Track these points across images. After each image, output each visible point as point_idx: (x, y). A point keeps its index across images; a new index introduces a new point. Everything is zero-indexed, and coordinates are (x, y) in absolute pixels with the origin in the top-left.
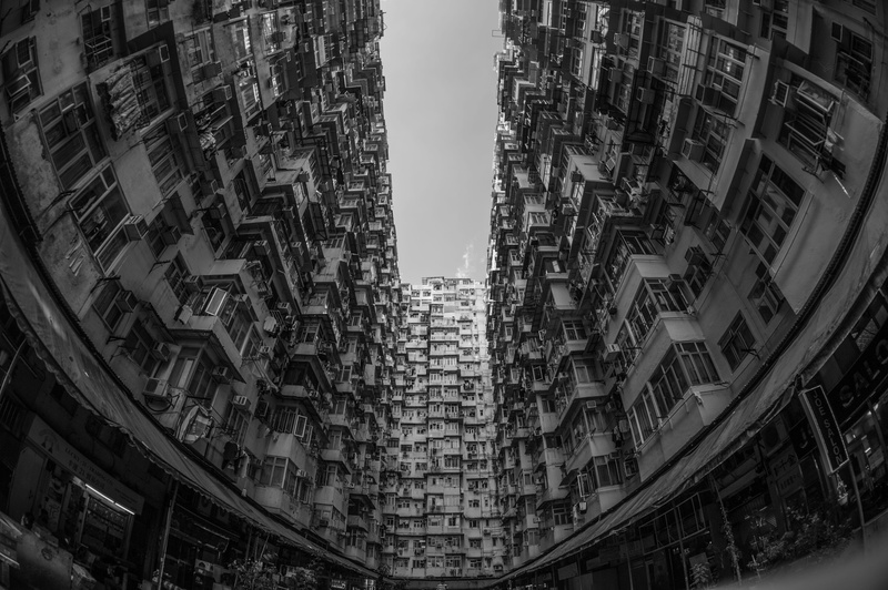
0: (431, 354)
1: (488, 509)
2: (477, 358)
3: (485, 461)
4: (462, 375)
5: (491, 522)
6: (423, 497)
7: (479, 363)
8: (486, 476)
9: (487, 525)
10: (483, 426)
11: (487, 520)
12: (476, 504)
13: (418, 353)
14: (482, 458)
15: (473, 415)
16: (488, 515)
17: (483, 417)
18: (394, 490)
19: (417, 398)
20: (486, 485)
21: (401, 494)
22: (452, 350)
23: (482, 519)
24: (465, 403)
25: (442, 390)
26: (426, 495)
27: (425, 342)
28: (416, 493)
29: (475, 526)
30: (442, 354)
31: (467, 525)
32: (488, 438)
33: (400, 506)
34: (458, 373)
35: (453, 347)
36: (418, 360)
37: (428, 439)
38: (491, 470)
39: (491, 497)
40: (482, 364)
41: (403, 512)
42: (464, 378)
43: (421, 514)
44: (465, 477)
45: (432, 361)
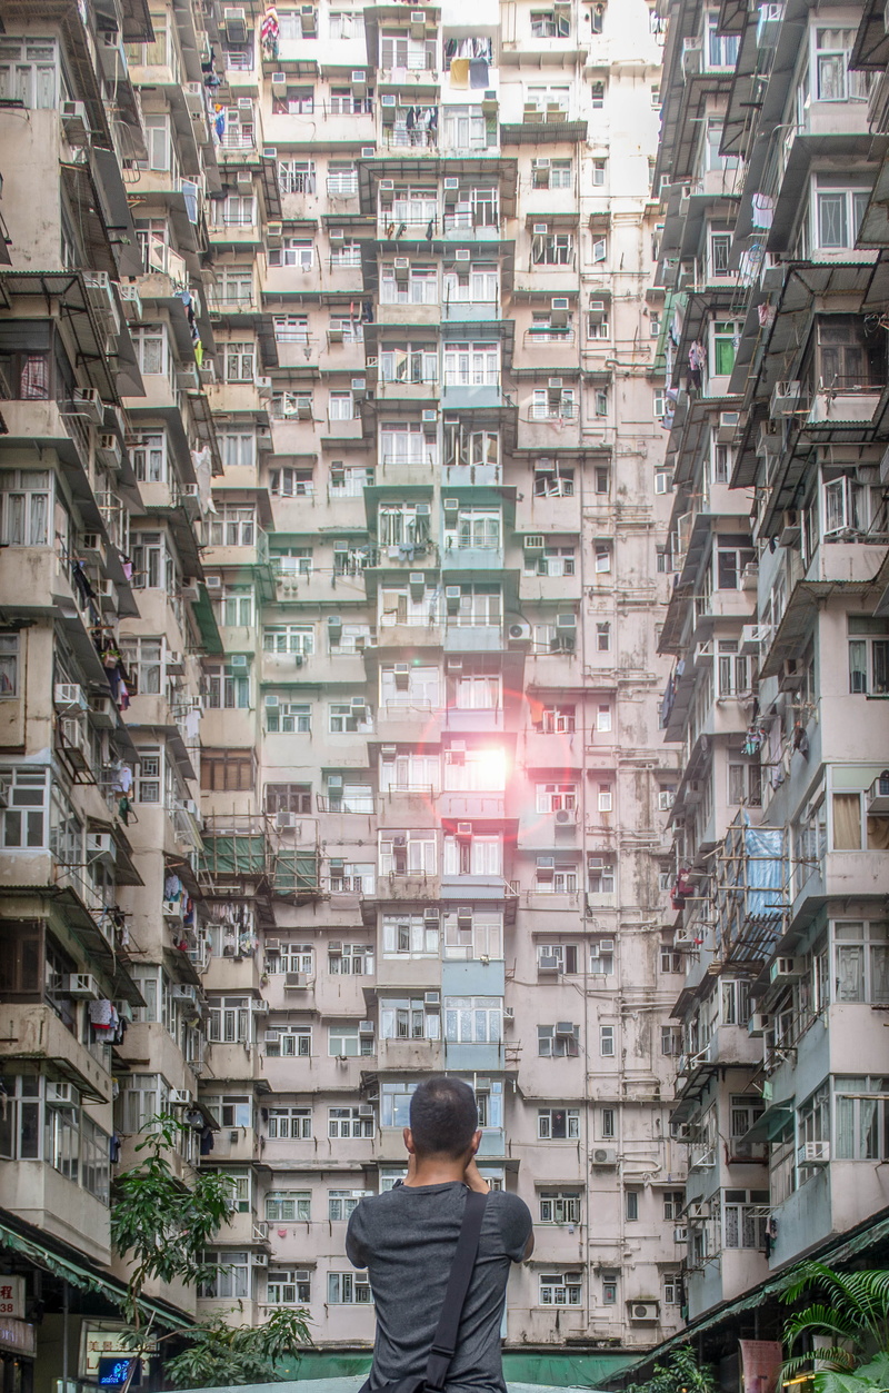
0: (381, 319)
1: (613, 1065)
2: (599, 354)
3: (610, 857)
4: (526, 440)
5: (623, 1119)
6: (358, 1007)
7: (601, 384)
8: (609, 923)
9: (608, 1129)
10: (606, 698)
11: (608, 1109)
12: (564, 1041)
13: (320, 326)
14: (595, 843)
15: (565, 644)
16: (610, 1091)
17: (609, 660)
18: (243, 976)
19: (324, 559)
20: (607, 958)
21: (275, 996)
22: (479, 295)
23: (587, 1104)
24: (531, 586)
25: (436, 512)
26: (372, 998)
27: (352, 258)
28: (335, 992)
29: (559, 1130)
30: (435, 319)
31: (529, 1122)
32: (626, 757)
33: (273, 1049)
34: (504, 421)
35: (485, 287)
36: (326, 361)
37: (374, 749)
38: (630, 900)
39: (624, 1012)
40: (621, 387)
41: (284, 1073)
42: (532, 457)
43: (354, 1082)
44: (527, 924)
45: (389, 363)
